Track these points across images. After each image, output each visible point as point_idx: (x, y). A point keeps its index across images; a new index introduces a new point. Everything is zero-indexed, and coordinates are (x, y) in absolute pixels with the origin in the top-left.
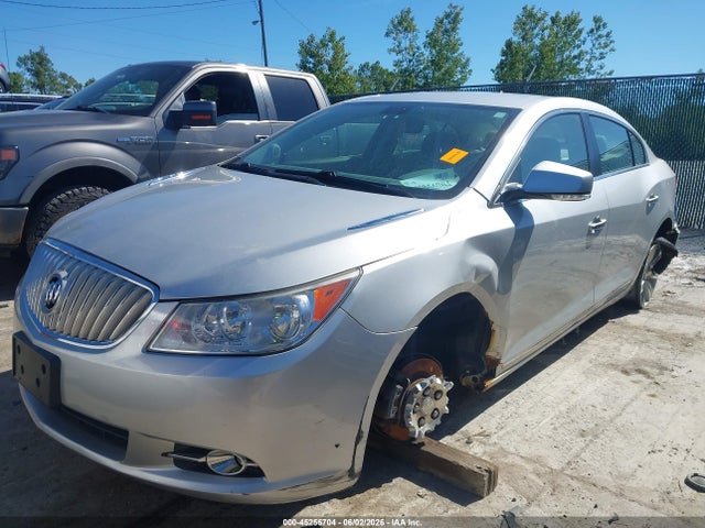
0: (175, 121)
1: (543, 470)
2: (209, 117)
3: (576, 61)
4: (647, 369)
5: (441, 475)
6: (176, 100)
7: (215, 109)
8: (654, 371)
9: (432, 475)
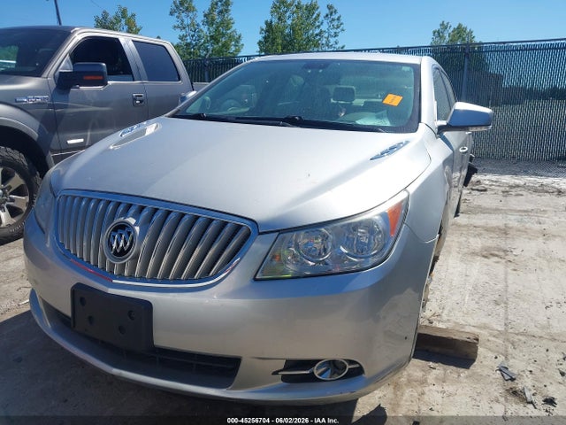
0: (65, 82)
1: (496, 333)
2: (101, 78)
3: (318, 37)
4: (496, 253)
5: (437, 349)
6: (62, 62)
7: (105, 70)
8: (502, 254)
9: (427, 351)
